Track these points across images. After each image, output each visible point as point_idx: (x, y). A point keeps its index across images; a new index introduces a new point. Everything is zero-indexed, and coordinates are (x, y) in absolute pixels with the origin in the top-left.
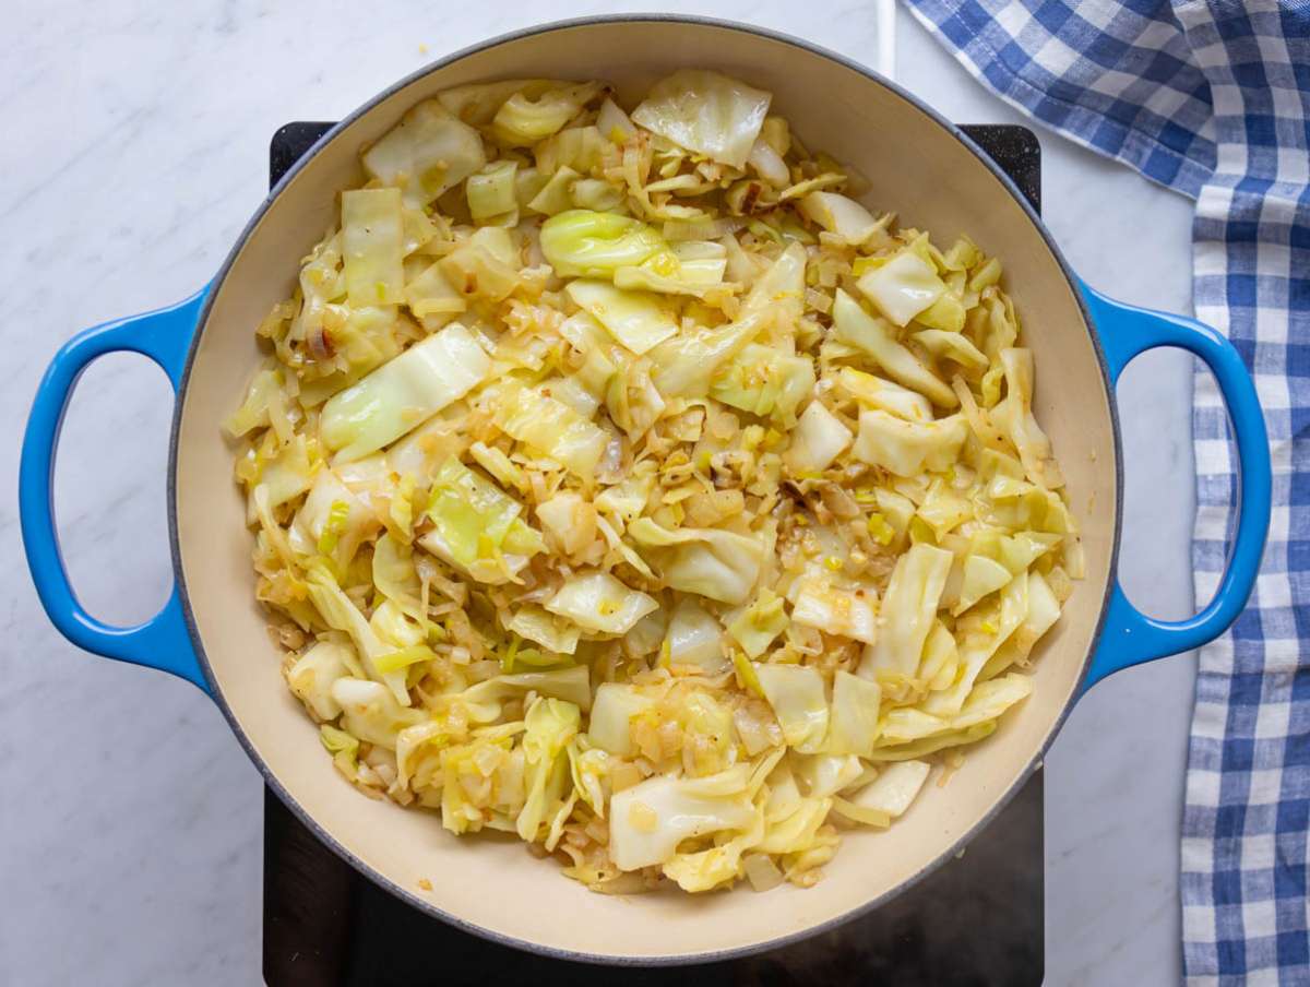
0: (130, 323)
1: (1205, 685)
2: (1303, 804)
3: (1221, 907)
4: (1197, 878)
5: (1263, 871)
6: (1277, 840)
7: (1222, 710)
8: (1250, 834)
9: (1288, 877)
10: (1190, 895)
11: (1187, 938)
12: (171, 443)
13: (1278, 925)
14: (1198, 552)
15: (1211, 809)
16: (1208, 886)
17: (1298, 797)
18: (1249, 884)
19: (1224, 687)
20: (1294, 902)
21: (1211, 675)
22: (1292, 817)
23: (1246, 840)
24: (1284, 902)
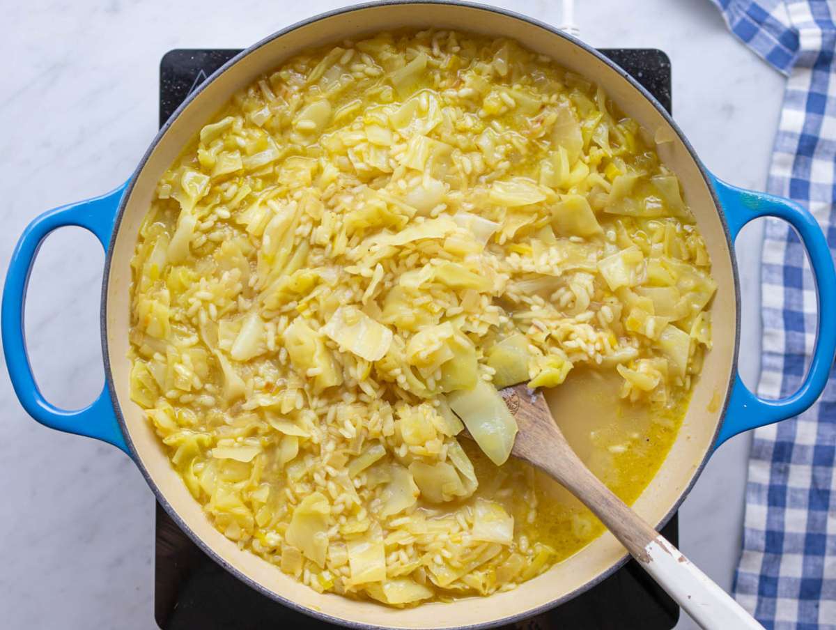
0: (76, 207)
1: (768, 360)
2: (831, 449)
3: (772, 508)
4: (758, 488)
5: (803, 490)
6: (813, 471)
7: (779, 377)
8: (795, 463)
9: (818, 498)
10: (752, 497)
11: (747, 525)
12: (103, 287)
13: (807, 528)
14: (765, 272)
15: (771, 442)
16: (765, 494)
17: (827, 443)
18: (792, 496)
19: (779, 362)
20: (820, 514)
21: (771, 354)
22: (823, 457)
23: (793, 467)
24: (814, 512)
